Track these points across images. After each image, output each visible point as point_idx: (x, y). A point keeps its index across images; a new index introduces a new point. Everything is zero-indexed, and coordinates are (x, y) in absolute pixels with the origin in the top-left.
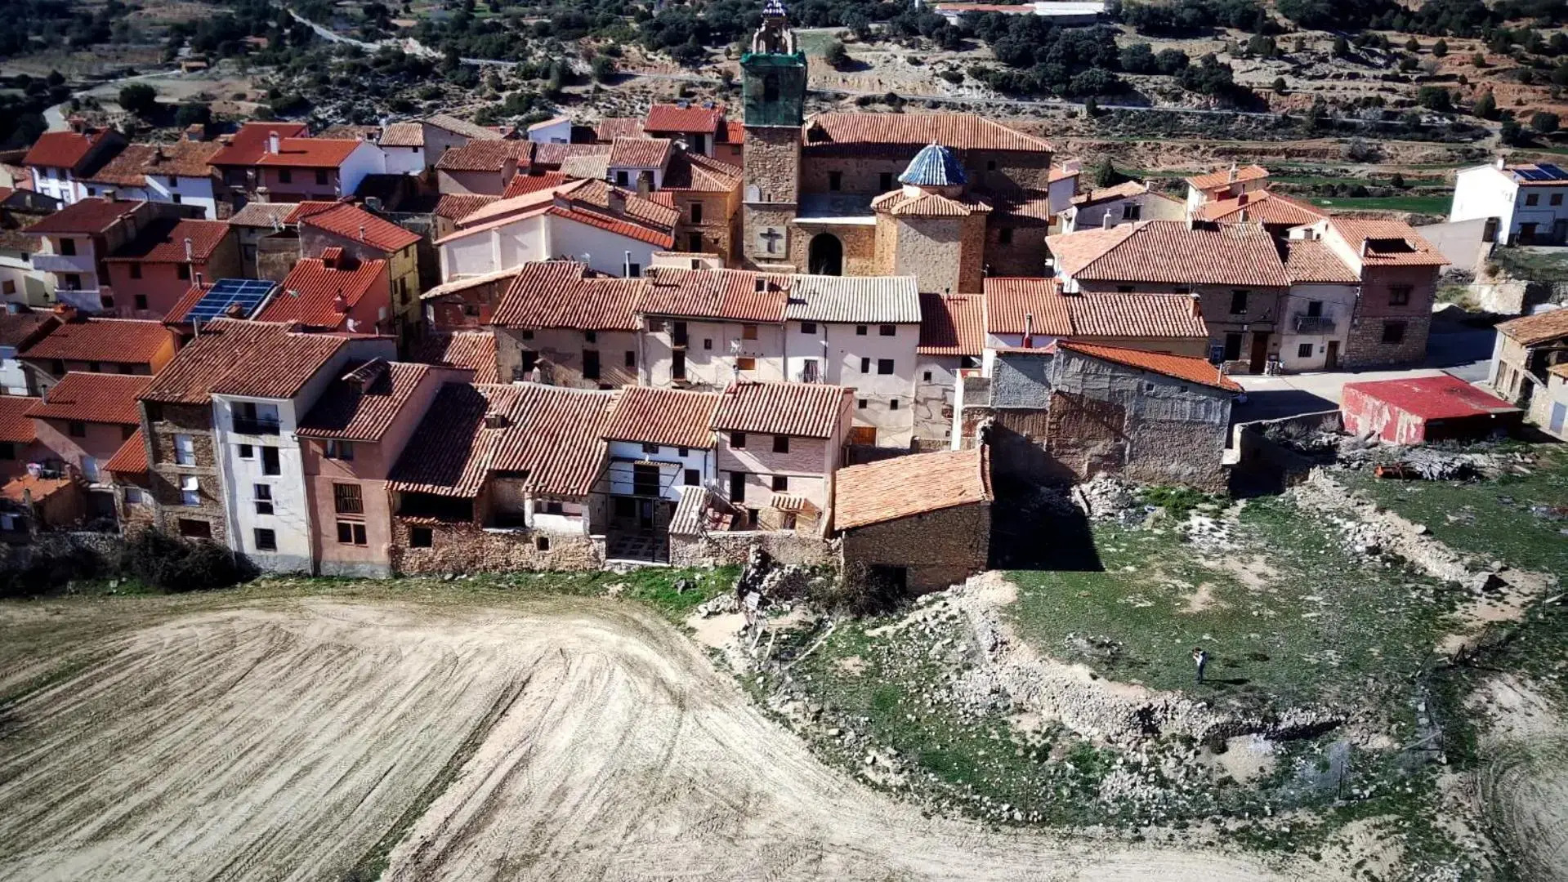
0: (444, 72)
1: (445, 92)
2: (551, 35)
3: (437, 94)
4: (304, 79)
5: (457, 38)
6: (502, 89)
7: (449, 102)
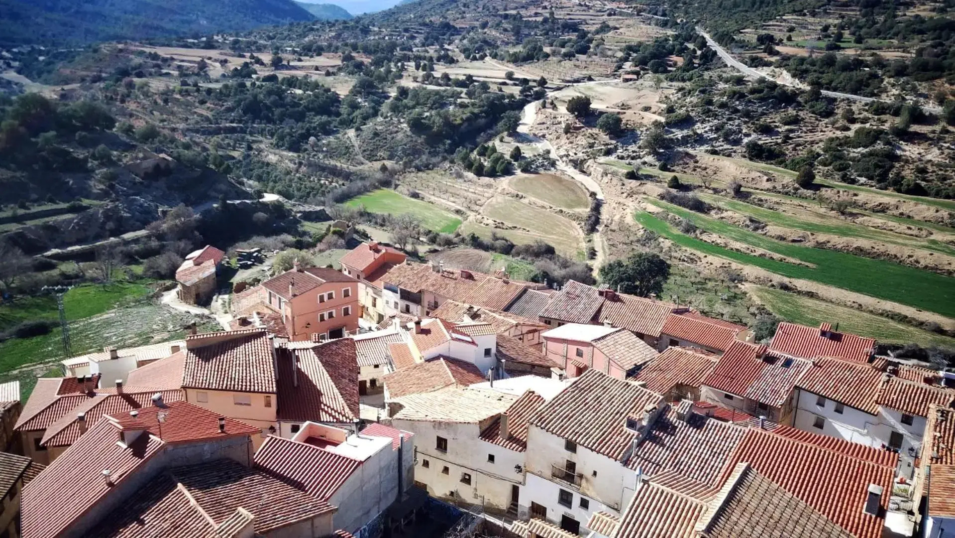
0: (806, 102)
1: (803, 119)
2: (907, 75)
3: (795, 121)
4: (695, 100)
5: (823, 73)
6: (853, 121)
7: (804, 129)
